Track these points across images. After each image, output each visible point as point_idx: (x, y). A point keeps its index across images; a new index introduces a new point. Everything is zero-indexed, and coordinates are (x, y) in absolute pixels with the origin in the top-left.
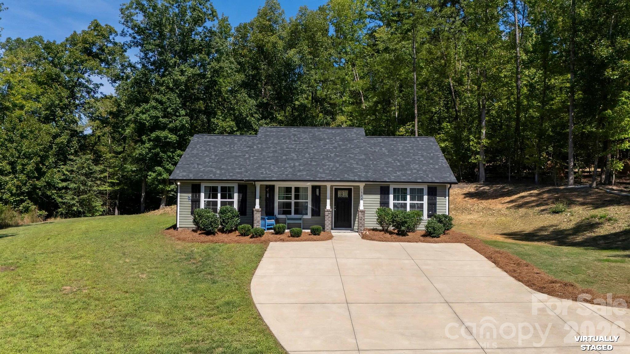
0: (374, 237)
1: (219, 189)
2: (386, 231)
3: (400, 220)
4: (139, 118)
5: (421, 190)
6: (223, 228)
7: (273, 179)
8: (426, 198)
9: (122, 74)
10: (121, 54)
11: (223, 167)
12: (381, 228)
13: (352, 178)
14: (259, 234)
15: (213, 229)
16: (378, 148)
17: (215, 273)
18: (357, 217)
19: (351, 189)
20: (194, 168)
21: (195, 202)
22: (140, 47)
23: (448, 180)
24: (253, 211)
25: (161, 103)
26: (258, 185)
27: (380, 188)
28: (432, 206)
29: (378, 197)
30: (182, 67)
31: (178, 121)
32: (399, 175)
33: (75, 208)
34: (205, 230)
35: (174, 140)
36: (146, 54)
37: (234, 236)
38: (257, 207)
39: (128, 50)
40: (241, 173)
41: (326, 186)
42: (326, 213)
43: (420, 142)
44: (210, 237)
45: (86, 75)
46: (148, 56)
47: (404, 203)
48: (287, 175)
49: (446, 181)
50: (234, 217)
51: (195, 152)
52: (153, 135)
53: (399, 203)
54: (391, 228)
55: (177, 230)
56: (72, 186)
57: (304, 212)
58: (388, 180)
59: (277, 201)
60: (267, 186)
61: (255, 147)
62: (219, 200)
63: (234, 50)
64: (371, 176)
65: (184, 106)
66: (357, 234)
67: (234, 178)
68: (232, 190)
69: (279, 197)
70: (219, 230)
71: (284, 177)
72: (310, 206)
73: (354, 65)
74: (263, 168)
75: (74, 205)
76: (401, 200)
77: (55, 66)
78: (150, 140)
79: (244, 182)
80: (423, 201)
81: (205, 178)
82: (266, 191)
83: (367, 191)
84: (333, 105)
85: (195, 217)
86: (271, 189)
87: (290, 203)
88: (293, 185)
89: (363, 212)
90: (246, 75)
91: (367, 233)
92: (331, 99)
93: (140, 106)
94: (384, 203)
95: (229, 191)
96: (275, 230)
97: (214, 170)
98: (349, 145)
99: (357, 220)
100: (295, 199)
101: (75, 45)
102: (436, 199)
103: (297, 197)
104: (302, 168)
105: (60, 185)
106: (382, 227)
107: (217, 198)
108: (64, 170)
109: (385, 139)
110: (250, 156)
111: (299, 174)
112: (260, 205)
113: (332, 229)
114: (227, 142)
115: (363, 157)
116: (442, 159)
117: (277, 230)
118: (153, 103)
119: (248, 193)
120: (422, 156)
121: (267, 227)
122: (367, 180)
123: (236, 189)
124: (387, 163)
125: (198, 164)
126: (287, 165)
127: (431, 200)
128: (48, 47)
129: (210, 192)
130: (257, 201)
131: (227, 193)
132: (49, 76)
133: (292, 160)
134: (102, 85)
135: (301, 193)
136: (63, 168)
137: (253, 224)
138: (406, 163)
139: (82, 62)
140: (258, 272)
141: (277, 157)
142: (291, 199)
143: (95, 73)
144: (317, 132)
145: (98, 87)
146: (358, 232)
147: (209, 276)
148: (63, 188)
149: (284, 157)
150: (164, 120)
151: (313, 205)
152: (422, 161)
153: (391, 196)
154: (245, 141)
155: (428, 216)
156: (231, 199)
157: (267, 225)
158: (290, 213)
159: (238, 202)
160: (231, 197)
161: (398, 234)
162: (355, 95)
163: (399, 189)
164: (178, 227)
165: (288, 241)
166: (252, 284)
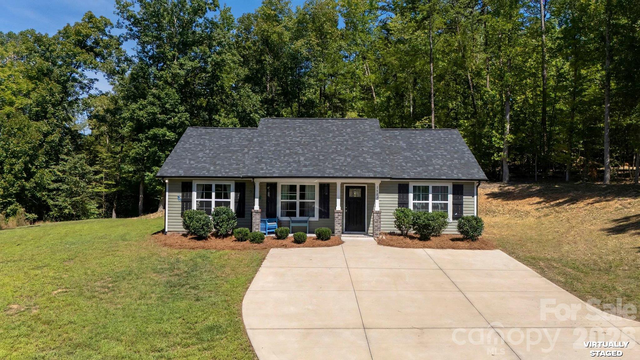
0: (391, 243)
1: (214, 188)
2: (406, 235)
3: (423, 222)
4: (136, 115)
5: (445, 189)
6: (217, 232)
7: (274, 175)
8: (450, 197)
9: (117, 68)
10: (117, 48)
11: (218, 162)
12: (399, 232)
13: (367, 175)
14: (258, 239)
15: (205, 234)
16: (395, 142)
17: (201, 287)
18: (372, 219)
19: (365, 187)
20: (185, 163)
21: (186, 203)
22: (137, 40)
23: (477, 177)
24: (252, 212)
25: (159, 98)
26: (257, 182)
27: (398, 185)
28: (458, 207)
29: (396, 196)
30: (182, 60)
31: (176, 118)
32: (419, 172)
33: (67, 211)
34: (196, 234)
35: (173, 138)
36: (144, 48)
37: (229, 242)
38: (257, 207)
39: (125, 43)
40: (238, 169)
41: (335, 184)
42: (336, 215)
43: (442, 135)
44: (201, 243)
45: (80, 70)
46: (146, 50)
47: (426, 203)
48: (291, 171)
49: (474, 178)
50: (230, 219)
51: (187, 146)
52: (151, 132)
53: (420, 203)
54: (412, 232)
55: (166, 234)
56: (65, 187)
57: (311, 214)
58: (406, 177)
59: (279, 201)
60: (268, 184)
61: (255, 140)
62: (213, 200)
63: (237, 42)
64: (388, 172)
65: (183, 101)
66: (372, 239)
67: (230, 174)
68: (228, 189)
69: (282, 196)
70: (212, 235)
71: (287, 173)
72: (317, 206)
73: (364, 58)
74: (263, 163)
75: (66, 207)
76: (422, 200)
77: (47, 59)
78: (147, 138)
79: (240, 179)
80: (447, 200)
81: (197, 174)
82: (267, 190)
83: (384, 189)
84: (343, 101)
85: (185, 220)
86: (272, 187)
87: (295, 203)
88: (298, 182)
89: (379, 213)
90: (250, 69)
91: (384, 238)
92: (340, 94)
93: (136, 102)
94: (403, 203)
95: (225, 190)
96: (276, 234)
97: (207, 166)
98: (362, 138)
99: (371, 222)
100: (300, 199)
101: (68, 37)
102: (462, 199)
103: (302, 197)
104: (307, 163)
105: (51, 187)
106: (401, 230)
107: (211, 198)
108: (55, 170)
109: (402, 131)
110: (249, 150)
111: (304, 169)
112: (260, 205)
113: (343, 233)
114: (223, 135)
115: (378, 150)
116: (468, 154)
117: (279, 234)
118: (151, 99)
119: (246, 192)
120: (446, 150)
121: (268, 231)
122: (383, 176)
123: (233, 187)
124: (406, 157)
125: (190, 160)
126: (291, 160)
127: (456, 200)
128: (38, 40)
129: (203, 190)
130: (257, 201)
131: (222, 192)
132: (40, 71)
133: (296, 153)
134: (98, 80)
135: (307, 192)
136: (54, 169)
137: (252, 227)
138: (428, 158)
139: (75, 55)
140: (253, 286)
141: (280, 151)
142: (296, 199)
143: (89, 68)
144: (326, 123)
145: (93, 83)
146: (373, 236)
147: (193, 291)
148: (54, 189)
149: (288, 151)
150: (162, 117)
151: (320, 206)
152: (445, 155)
153: (411, 196)
154: (244, 134)
155: (453, 218)
156: (227, 198)
157: (268, 229)
158: (294, 214)
159: (235, 202)
160: (227, 196)
161: (420, 239)
162: (366, 90)
163: (419, 187)
164: (166, 230)
165: (291, 247)
166: (244, 302)
